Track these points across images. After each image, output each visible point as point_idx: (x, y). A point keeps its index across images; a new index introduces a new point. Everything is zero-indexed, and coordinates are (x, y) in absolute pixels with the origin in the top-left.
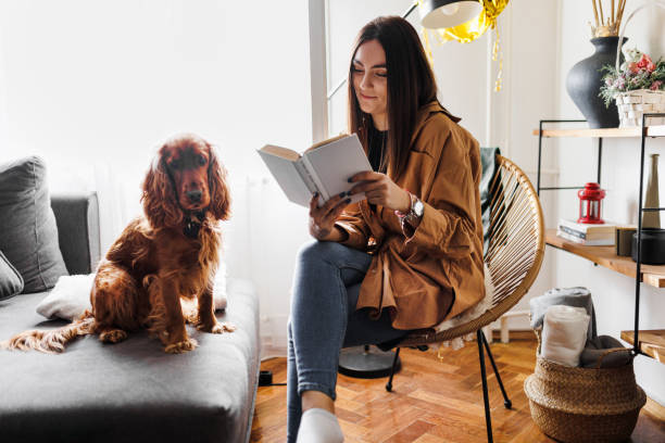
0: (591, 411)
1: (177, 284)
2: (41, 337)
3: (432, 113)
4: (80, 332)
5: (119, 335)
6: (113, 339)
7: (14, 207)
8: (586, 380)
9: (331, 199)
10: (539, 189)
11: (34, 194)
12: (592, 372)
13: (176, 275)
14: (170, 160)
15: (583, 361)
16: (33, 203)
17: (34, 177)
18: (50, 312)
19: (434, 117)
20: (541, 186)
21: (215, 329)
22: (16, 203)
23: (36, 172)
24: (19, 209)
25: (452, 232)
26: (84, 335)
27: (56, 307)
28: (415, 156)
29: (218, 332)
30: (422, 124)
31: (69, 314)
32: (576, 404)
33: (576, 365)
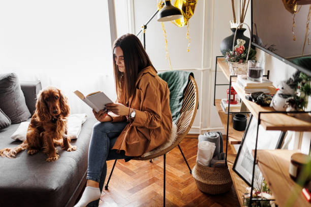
0: (210, 183)
1: (50, 136)
2: (9, 151)
3: (144, 74)
4: (23, 149)
5: (34, 152)
6: (32, 153)
7: (6, 93)
8: (210, 171)
9: (100, 111)
10: (215, 85)
11: (13, 88)
12: (212, 169)
13: (50, 134)
14: (45, 98)
15: (211, 164)
16: (13, 91)
17: (12, 82)
18: (16, 138)
19: (145, 75)
20: (216, 84)
21: (69, 149)
22: (6, 92)
23: (13, 80)
24: (8, 94)
25: (149, 121)
26: (24, 150)
27: (17, 137)
28: (137, 90)
29: (69, 151)
30: (140, 78)
31: (21, 140)
32: (205, 180)
33: (207, 165)
